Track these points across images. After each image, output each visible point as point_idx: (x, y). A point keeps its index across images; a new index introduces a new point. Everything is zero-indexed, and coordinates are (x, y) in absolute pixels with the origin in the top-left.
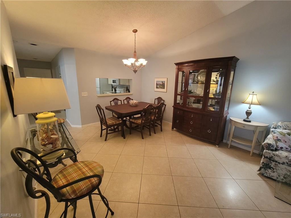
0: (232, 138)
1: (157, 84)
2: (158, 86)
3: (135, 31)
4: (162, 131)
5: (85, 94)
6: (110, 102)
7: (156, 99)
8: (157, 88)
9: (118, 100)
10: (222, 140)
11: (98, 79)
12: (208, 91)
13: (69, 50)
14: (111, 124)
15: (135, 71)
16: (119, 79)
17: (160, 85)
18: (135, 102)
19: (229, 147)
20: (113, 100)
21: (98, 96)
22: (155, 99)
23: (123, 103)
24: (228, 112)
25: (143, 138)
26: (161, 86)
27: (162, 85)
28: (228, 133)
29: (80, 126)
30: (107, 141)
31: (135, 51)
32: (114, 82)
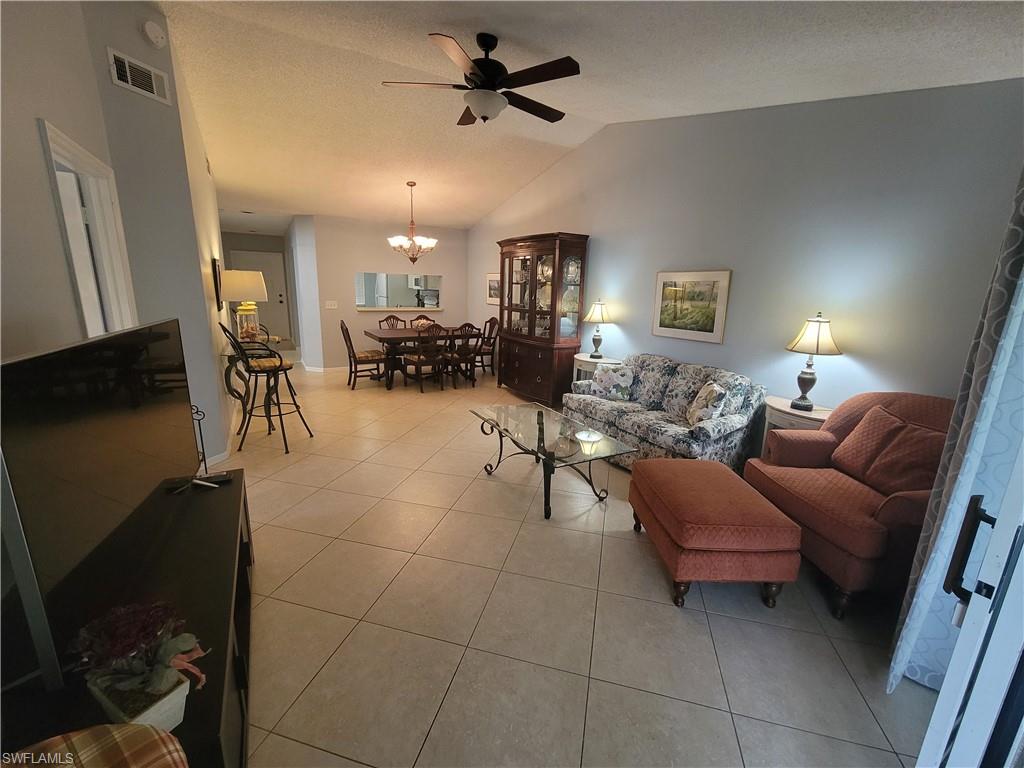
1: (490, 288)
2: (492, 292)
3: (412, 184)
5: (332, 305)
6: (379, 322)
7: (488, 322)
8: (490, 296)
9: (398, 319)
11: (385, 275)
13: (306, 218)
15: (414, 260)
16: (426, 277)
17: (495, 290)
20: (386, 320)
21: (358, 311)
22: (486, 322)
23: (408, 326)
25: (422, 392)
29: (321, 370)
30: (355, 392)
31: (412, 221)
32: (416, 284)
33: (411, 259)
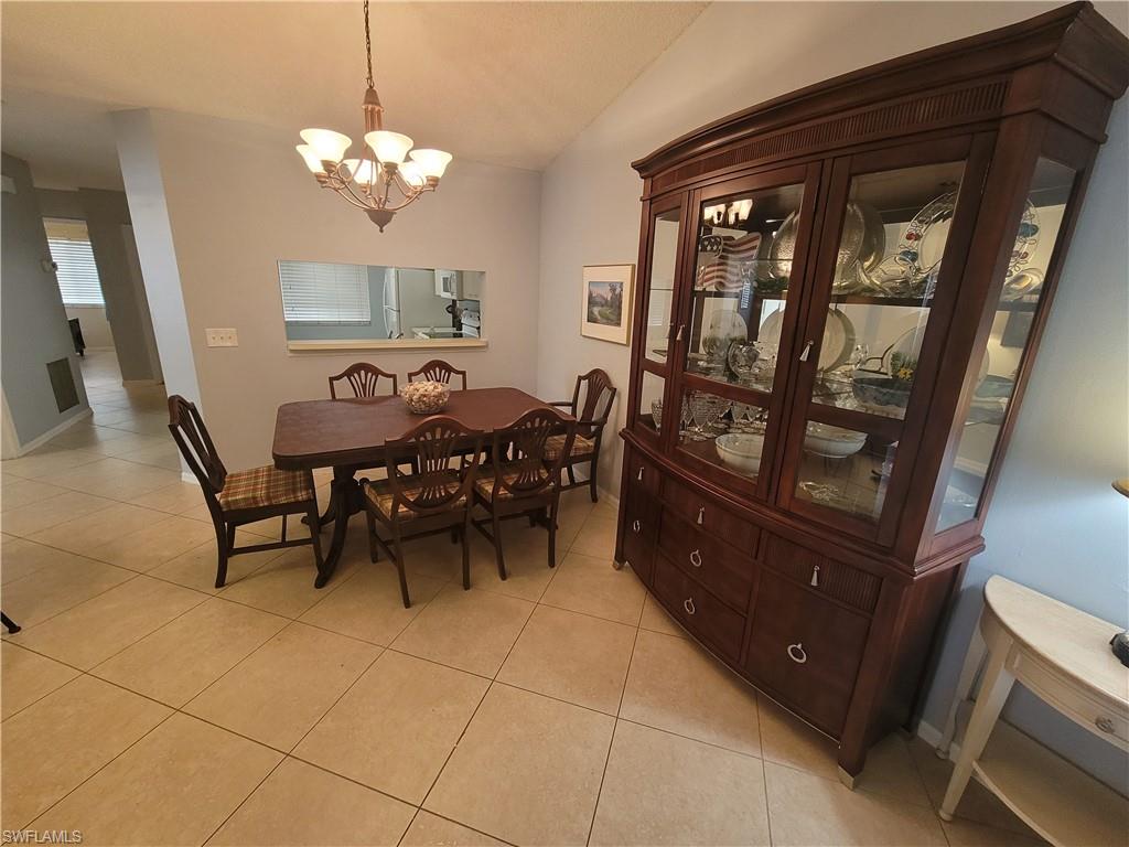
0: (980, 760)
1: (592, 302)
2: (596, 310)
4: (552, 564)
5: (222, 338)
6: (331, 379)
7: (584, 378)
8: (591, 319)
9: (376, 372)
10: (909, 726)
12: (804, 357)
14: (242, 505)
17: (602, 306)
18: (422, 391)
19: (943, 815)
20: (349, 373)
21: (292, 351)
22: (580, 379)
24: (978, 537)
26: (608, 311)
27: (612, 306)
28: (963, 691)
31: (371, 95)
32: (446, 290)
33: (370, 212)
